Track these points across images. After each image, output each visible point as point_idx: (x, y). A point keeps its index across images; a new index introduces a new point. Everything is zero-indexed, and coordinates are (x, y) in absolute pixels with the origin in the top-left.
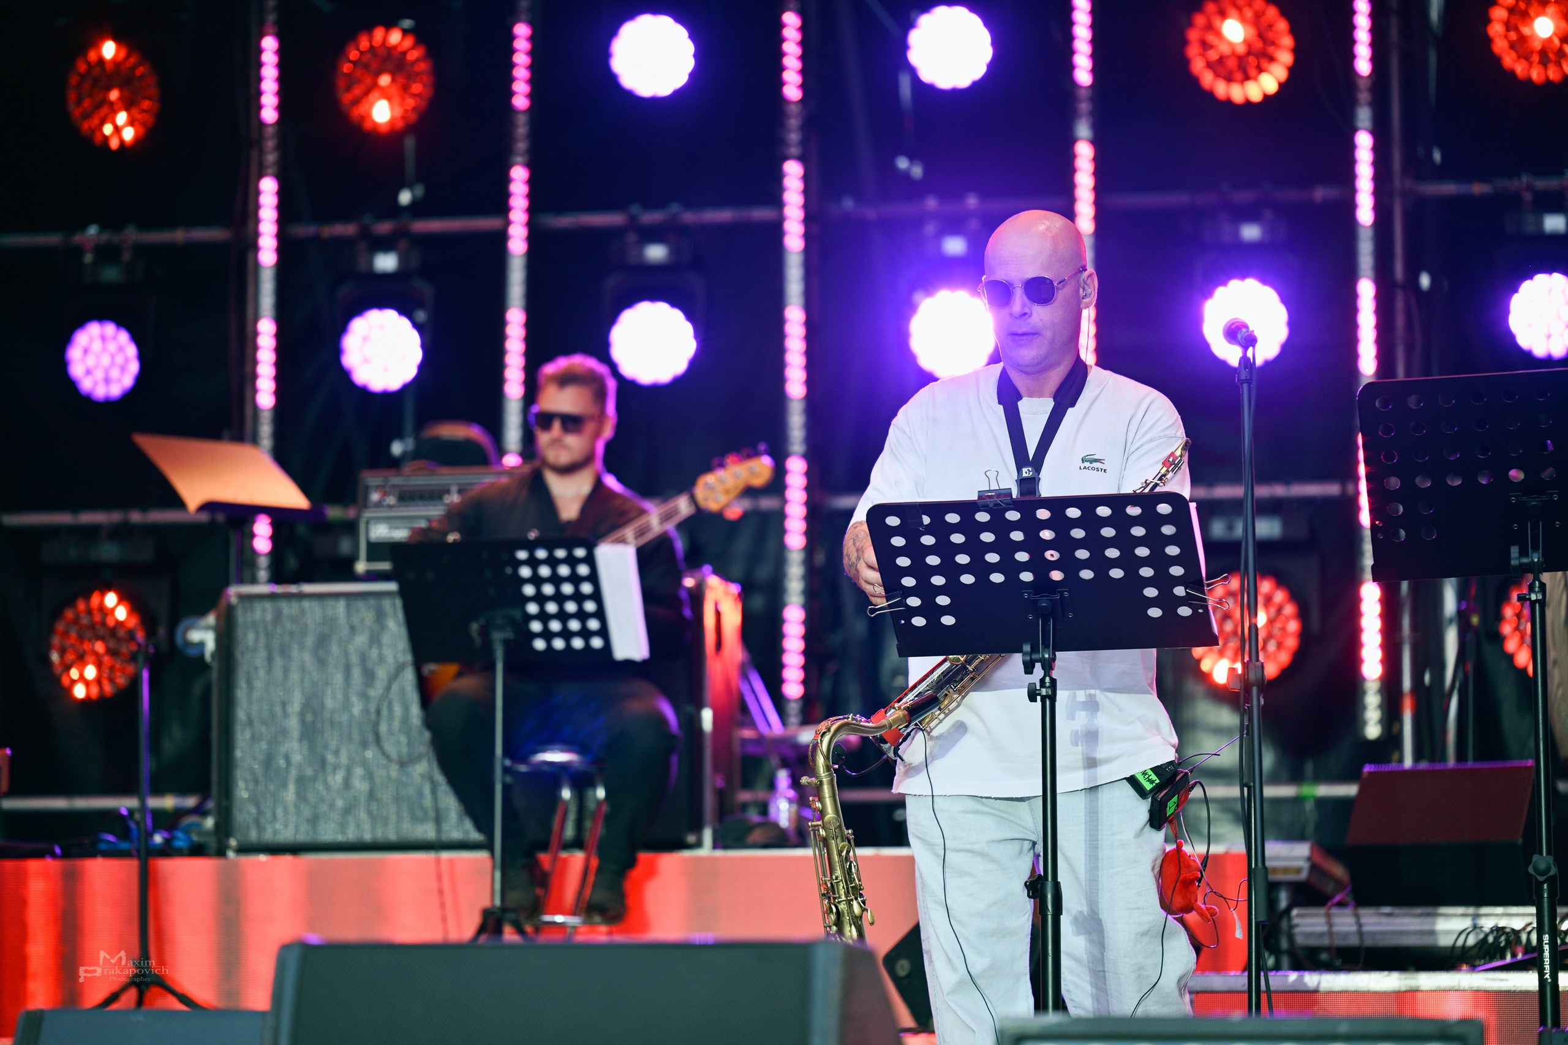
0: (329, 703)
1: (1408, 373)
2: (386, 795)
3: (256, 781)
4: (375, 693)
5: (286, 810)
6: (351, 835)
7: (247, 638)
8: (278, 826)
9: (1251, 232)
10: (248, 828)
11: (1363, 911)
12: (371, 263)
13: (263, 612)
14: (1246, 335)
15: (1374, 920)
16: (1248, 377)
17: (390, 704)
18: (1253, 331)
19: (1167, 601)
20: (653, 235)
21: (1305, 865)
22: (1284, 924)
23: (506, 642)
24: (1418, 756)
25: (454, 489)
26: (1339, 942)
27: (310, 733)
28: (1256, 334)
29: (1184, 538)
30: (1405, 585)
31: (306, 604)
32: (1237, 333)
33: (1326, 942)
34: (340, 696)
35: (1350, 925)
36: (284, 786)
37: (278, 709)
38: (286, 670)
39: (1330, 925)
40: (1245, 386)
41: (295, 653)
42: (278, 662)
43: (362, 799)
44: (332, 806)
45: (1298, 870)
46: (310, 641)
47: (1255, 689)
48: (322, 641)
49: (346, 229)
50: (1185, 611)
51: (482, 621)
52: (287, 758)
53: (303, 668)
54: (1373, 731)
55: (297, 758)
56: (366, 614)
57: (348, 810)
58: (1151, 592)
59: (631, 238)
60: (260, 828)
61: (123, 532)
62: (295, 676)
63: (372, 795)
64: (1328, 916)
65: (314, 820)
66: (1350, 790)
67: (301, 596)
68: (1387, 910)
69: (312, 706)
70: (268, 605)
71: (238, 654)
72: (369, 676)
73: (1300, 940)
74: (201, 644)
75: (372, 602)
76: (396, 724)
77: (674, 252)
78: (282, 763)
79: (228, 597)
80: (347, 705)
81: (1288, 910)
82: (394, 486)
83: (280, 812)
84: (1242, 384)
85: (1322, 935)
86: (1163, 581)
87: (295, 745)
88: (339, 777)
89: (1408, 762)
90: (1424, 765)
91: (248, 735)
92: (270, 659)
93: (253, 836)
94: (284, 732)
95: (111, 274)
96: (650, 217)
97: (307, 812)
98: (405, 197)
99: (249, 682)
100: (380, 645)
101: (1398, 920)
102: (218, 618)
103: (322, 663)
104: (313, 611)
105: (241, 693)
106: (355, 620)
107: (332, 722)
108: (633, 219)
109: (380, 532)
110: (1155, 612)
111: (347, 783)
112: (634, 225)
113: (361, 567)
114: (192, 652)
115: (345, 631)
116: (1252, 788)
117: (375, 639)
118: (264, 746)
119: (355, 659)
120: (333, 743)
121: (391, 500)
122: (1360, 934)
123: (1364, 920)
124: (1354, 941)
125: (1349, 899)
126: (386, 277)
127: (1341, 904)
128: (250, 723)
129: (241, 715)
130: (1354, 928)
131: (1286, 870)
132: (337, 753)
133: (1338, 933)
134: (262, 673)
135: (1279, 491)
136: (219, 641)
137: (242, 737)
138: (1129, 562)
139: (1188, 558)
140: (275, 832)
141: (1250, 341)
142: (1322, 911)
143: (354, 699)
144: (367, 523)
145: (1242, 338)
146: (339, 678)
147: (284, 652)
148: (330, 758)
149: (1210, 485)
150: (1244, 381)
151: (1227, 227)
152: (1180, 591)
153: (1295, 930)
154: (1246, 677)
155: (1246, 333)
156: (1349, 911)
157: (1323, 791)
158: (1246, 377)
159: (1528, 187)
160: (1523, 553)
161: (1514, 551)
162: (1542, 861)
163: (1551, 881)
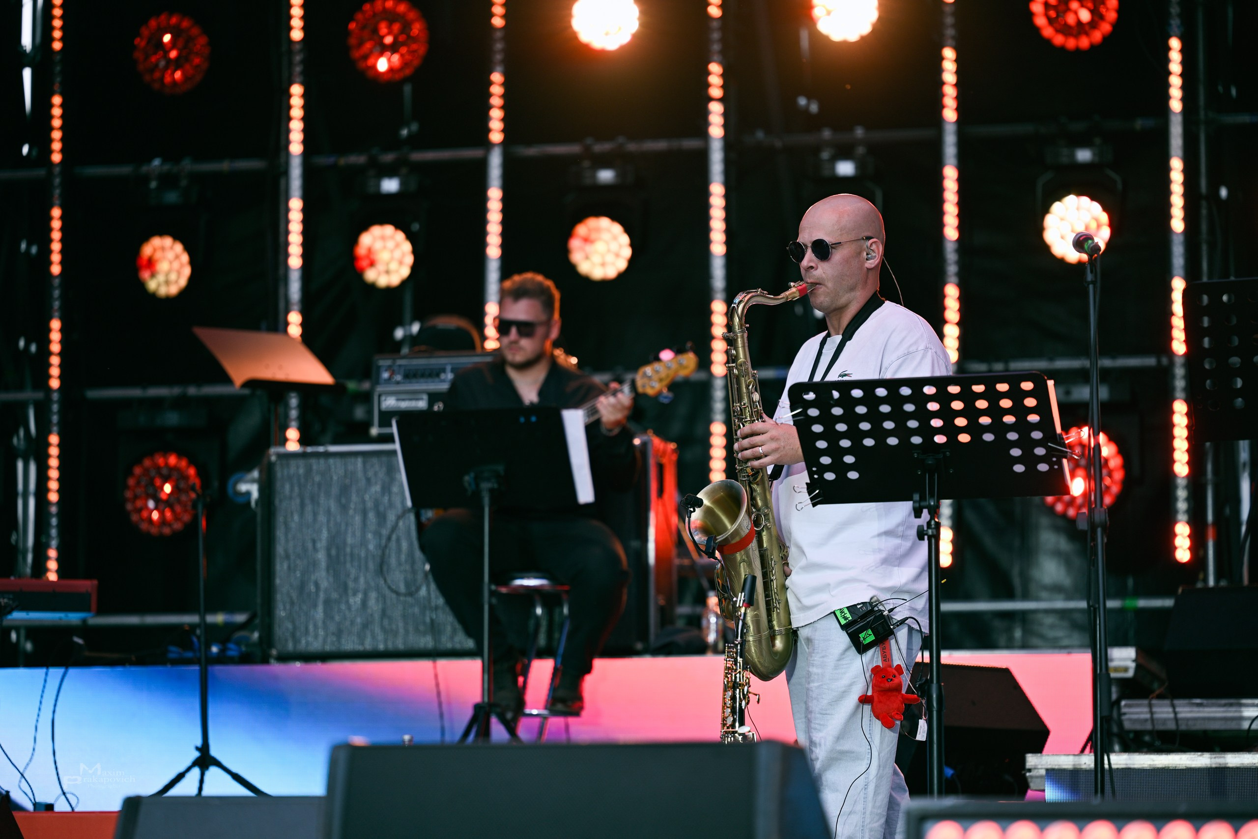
0: (349, 540)
2: (397, 613)
3: (292, 603)
4: (385, 532)
5: (316, 626)
6: (368, 646)
7: (284, 488)
8: (310, 639)
9: (1084, 155)
10: (286, 640)
11: (1177, 702)
12: (378, 186)
13: (298, 468)
14: (1092, 245)
15: (1187, 709)
16: (1094, 281)
17: (398, 540)
18: (1097, 242)
19: (1029, 459)
20: (604, 162)
21: (1132, 665)
22: (1117, 713)
23: (491, 491)
24: (1219, 576)
25: (449, 368)
26: (1160, 727)
27: (335, 563)
29: (1043, 408)
31: (331, 461)
32: (1080, 242)
33: (1149, 727)
34: (358, 534)
35: (1168, 713)
36: (315, 606)
37: (310, 545)
38: (315, 514)
39: (1152, 712)
40: (1091, 287)
41: (322, 500)
42: (309, 508)
43: (377, 617)
44: (352, 623)
45: (1126, 669)
46: (335, 490)
47: (1099, 530)
48: (345, 490)
49: (359, 159)
50: (1043, 467)
51: (472, 475)
52: (317, 585)
53: (328, 512)
54: (1183, 555)
55: (324, 584)
56: (377, 468)
57: (365, 626)
58: (1016, 452)
59: (586, 164)
60: (296, 641)
61: (181, 403)
62: (322, 518)
63: (384, 613)
64: (1150, 706)
65: (339, 634)
66: (1167, 603)
67: (327, 455)
68: (1198, 702)
69: (336, 543)
70: (301, 462)
71: (277, 502)
72: (382, 517)
73: (1127, 725)
74: (248, 494)
75: (384, 459)
76: (403, 557)
77: (620, 175)
78: (313, 588)
79: (269, 456)
80: (364, 543)
81: (1118, 702)
82: (400, 366)
83: (311, 628)
84: (1088, 285)
85: (1146, 720)
86: (1026, 443)
87: (323, 574)
88: (359, 598)
89: (1211, 581)
90: (1223, 584)
91: (285, 566)
92: (303, 505)
93: (290, 647)
94: (315, 564)
95: (172, 197)
96: (600, 148)
97: (332, 628)
98: (405, 132)
99: (286, 524)
100: (390, 493)
101: (1207, 710)
102: (261, 472)
103: (344, 508)
104: (337, 468)
105: (280, 533)
106: (370, 474)
107: (352, 555)
108: (587, 149)
109: (390, 403)
110: (1019, 468)
111: (364, 603)
112: (588, 153)
113: (374, 431)
114: (241, 500)
115: (363, 483)
116: (1098, 609)
117: (386, 489)
118: (298, 574)
119: (370, 504)
120: (353, 572)
121: (399, 378)
122: (1176, 719)
123: (1179, 709)
124: (1171, 726)
125: (1167, 694)
126: (390, 196)
127: (1160, 697)
128: (287, 557)
129: (280, 549)
130: (1172, 716)
131: (1121, 669)
132: (356, 580)
133: (1158, 719)
134: (296, 518)
135: (1106, 363)
136: (261, 491)
137: (281, 567)
138: (998, 428)
139: (1046, 423)
140: (307, 643)
141: (1094, 250)
142: (1146, 702)
143: (370, 536)
144: (380, 396)
145: (1088, 247)
146: (358, 519)
147: (314, 500)
148: (351, 584)
149: (1051, 359)
150: (1089, 282)
151: (1065, 151)
152: (1040, 451)
153: (1124, 717)
154: (1092, 520)
155: (1091, 243)
156: (1167, 702)
157: (1142, 603)
158: (1092, 279)
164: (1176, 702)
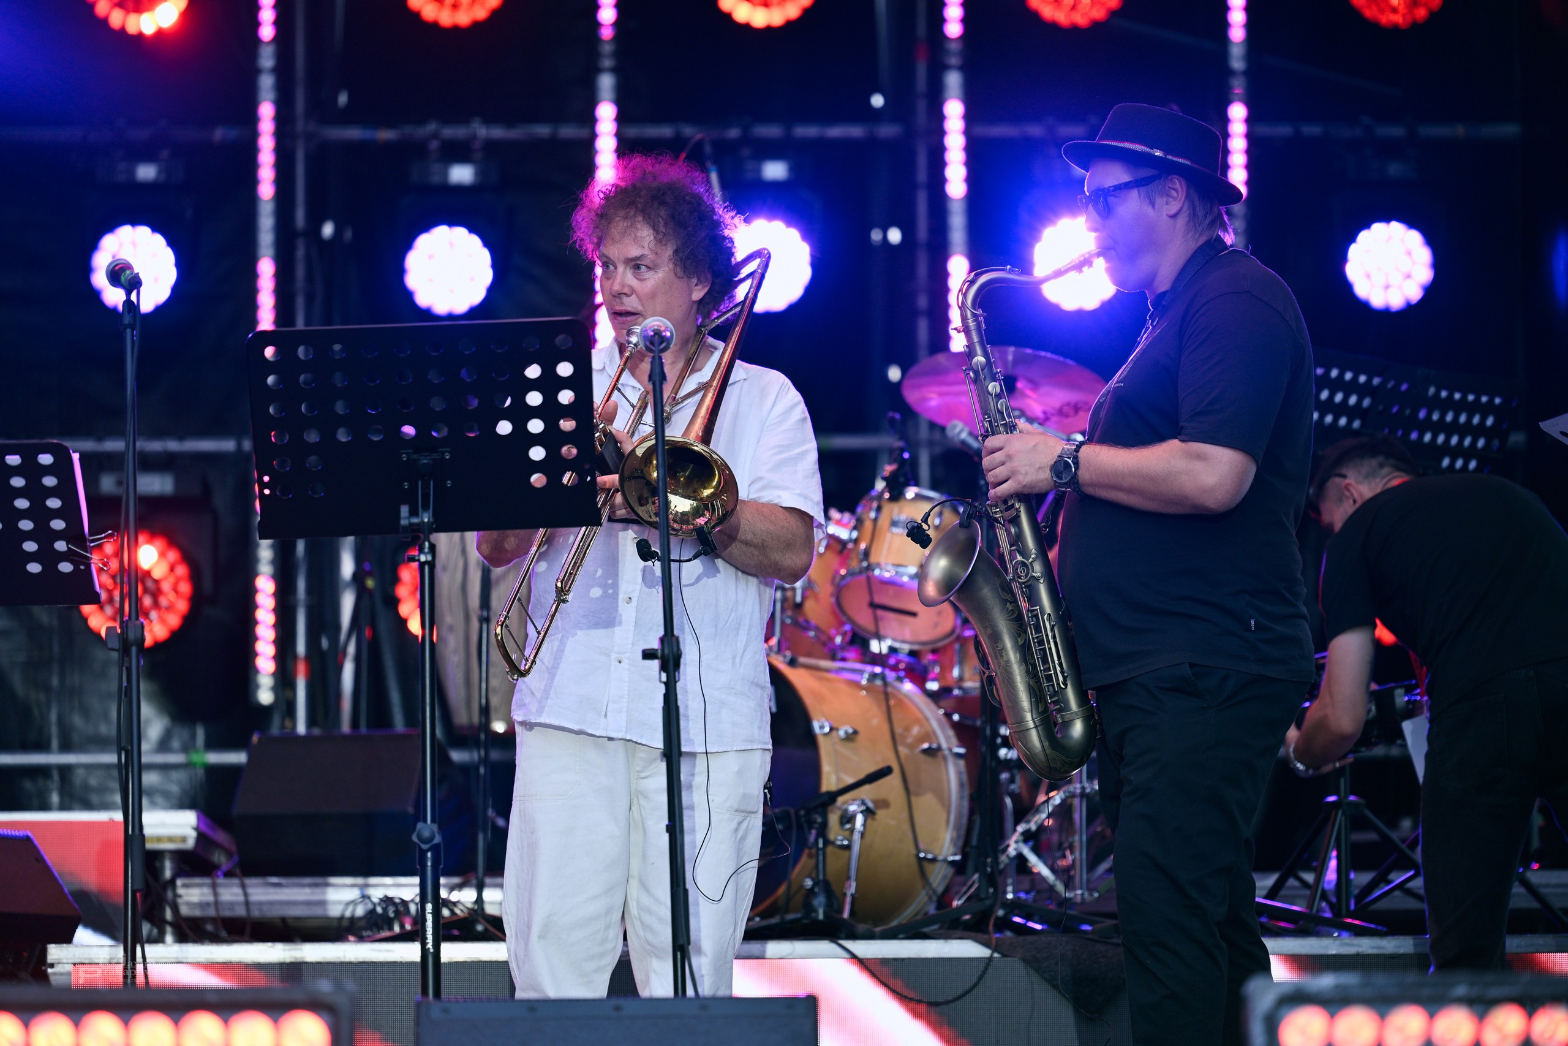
1: (308, 322)
9: (146, 172)
11: (248, 881)
14: (129, 277)
15: (261, 890)
16: (132, 322)
18: (138, 273)
19: (48, 556)
21: (192, 834)
22: (170, 894)
24: (311, 721)
26: (227, 913)
28: (141, 276)
29: (66, 490)
30: (301, 546)
32: (120, 274)
33: (211, 912)
35: (237, 895)
39: (216, 894)
40: (128, 331)
45: (184, 839)
47: (134, 650)
50: (65, 567)
54: (265, 697)
58: (30, 546)
64: (214, 886)
66: (238, 758)
68: (275, 880)
73: (185, 910)
81: (172, 882)
84: (125, 329)
85: (208, 904)
86: (44, 535)
89: (301, 728)
90: (316, 731)
101: (287, 891)
110: (34, 568)
116: (130, 752)
122: (247, 903)
123: (250, 891)
124: (241, 912)
125: (238, 871)
127: (228, 874)
130: (241, 898)
131: (171, 839)
133: (223, 904)
135: (173, 445)
139: (69, 510)
141: (133, 284)
142: (208, 881)
145: (126, 279)
149: (100, 439)
150: (126, 325)
151: (122, 166)
152: (61, 546)
153: (179, 901)
154: (125, 637)
155: (129, 275)
156: (236, 881)
157: (213, 757)
158: (129, 321)
159: (435, 136)
160: (413, 513)
161: (404, 510)
162: (428, 828)
163: (435, 849)
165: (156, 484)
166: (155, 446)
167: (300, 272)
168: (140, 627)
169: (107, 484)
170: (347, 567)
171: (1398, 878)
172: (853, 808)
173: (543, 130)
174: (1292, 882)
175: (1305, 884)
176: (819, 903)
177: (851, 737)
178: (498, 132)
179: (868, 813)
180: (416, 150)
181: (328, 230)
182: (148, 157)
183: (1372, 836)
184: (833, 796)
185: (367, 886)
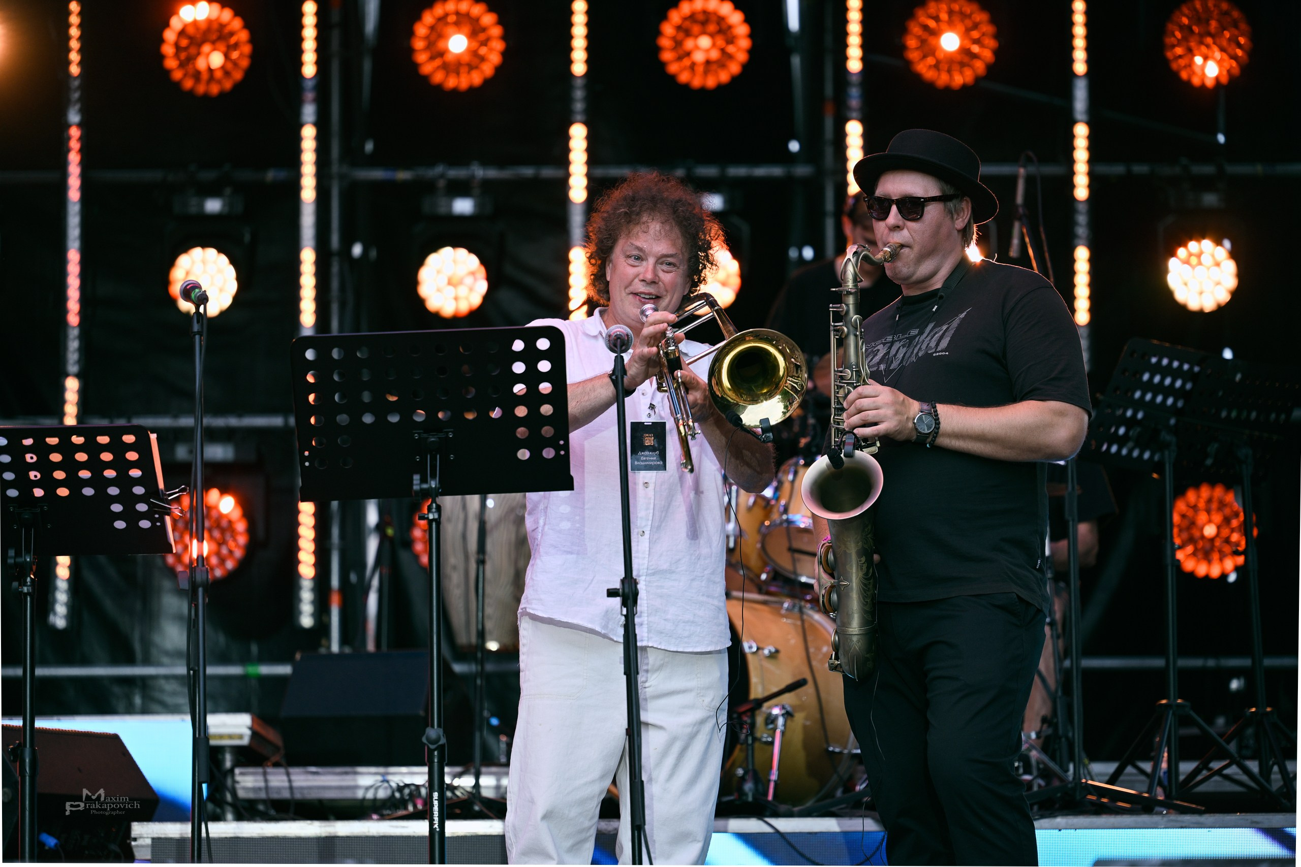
1: (341, 328)
9: (213, 206)
14: (198, 294)
15: (302, 777)
16: (200, 330)
18: (205, 291)
19: (131, 516)
21: (248, 732)
22: (229, 782)
24: (344, 641)
26: (275, 796)
28: (208, 293)
29: (145, 462)
30: (335, 504)
32: (192, 291)
33: (263, 795)
35: (283, 781)
39: (266, 781)
40: (197, 337)
45: (241, 737)
47: (200, 590)
50: (145, 524)
54: (307, 621)
58: (117, 508)
64: (265, 774)
66: (285, 670)
68: (313, 769)
73: (241, 794)
81: (232, 771)
84: (195, 335)
85: (260, 789)
86: (128, 499)
89: (335, 648)
90: (347, 650)
101: (323, 778)
110: (120, 525)
116: (197, 672)
123: (293, 778)
124: (286, 795)
125: (283, 762)
127: (276, 765)
130: (286, 784)
131: (231, 737)
133: (272, 789)
135: (233, 422)
138: (99, 482)
139: (148, 479)
141: (203, 299)
142: (260, 770)
145: (195, 296)
149: (176, 416)
150: (195, 332)
151: (194, 201)
152: (142, 507)
153: (238, 786)
154: (194, 580)
155: (198, 292)
156: (282, 770)
157: (265, 670)
158: (198, 329)
159: (442, 176)
160: (424, 480)
161: (416, 478)
162: (433, 732)
163: (441, 748)
164: (292, 770)
165: (218, 452)
166: (219, 422)
167: (335, 284)
168: (206, 572)
169: (181, 452)
170: (372, 516)
171: (1216, 765)
172: (776, 711)
173: (528, 172)
174: (1129, 769)
175: (1142, 772)
176: (748, 786)
177: (774, 656)
178: (492, 173)
179: (788, 715)
180: (427, 187)
181: (357, 250)
182: (214, 193)
183: (1194, 731)
184: (759, 703)
185: (388, 774)
